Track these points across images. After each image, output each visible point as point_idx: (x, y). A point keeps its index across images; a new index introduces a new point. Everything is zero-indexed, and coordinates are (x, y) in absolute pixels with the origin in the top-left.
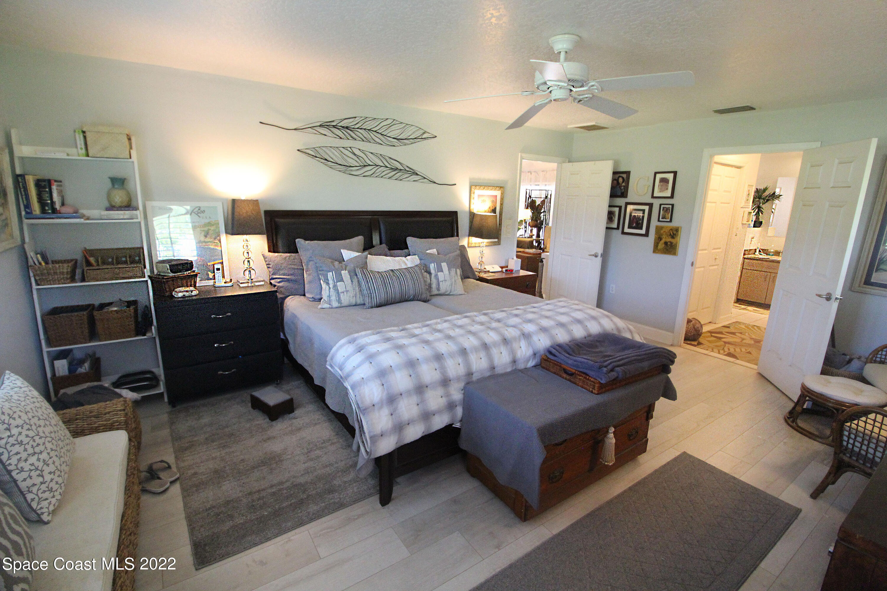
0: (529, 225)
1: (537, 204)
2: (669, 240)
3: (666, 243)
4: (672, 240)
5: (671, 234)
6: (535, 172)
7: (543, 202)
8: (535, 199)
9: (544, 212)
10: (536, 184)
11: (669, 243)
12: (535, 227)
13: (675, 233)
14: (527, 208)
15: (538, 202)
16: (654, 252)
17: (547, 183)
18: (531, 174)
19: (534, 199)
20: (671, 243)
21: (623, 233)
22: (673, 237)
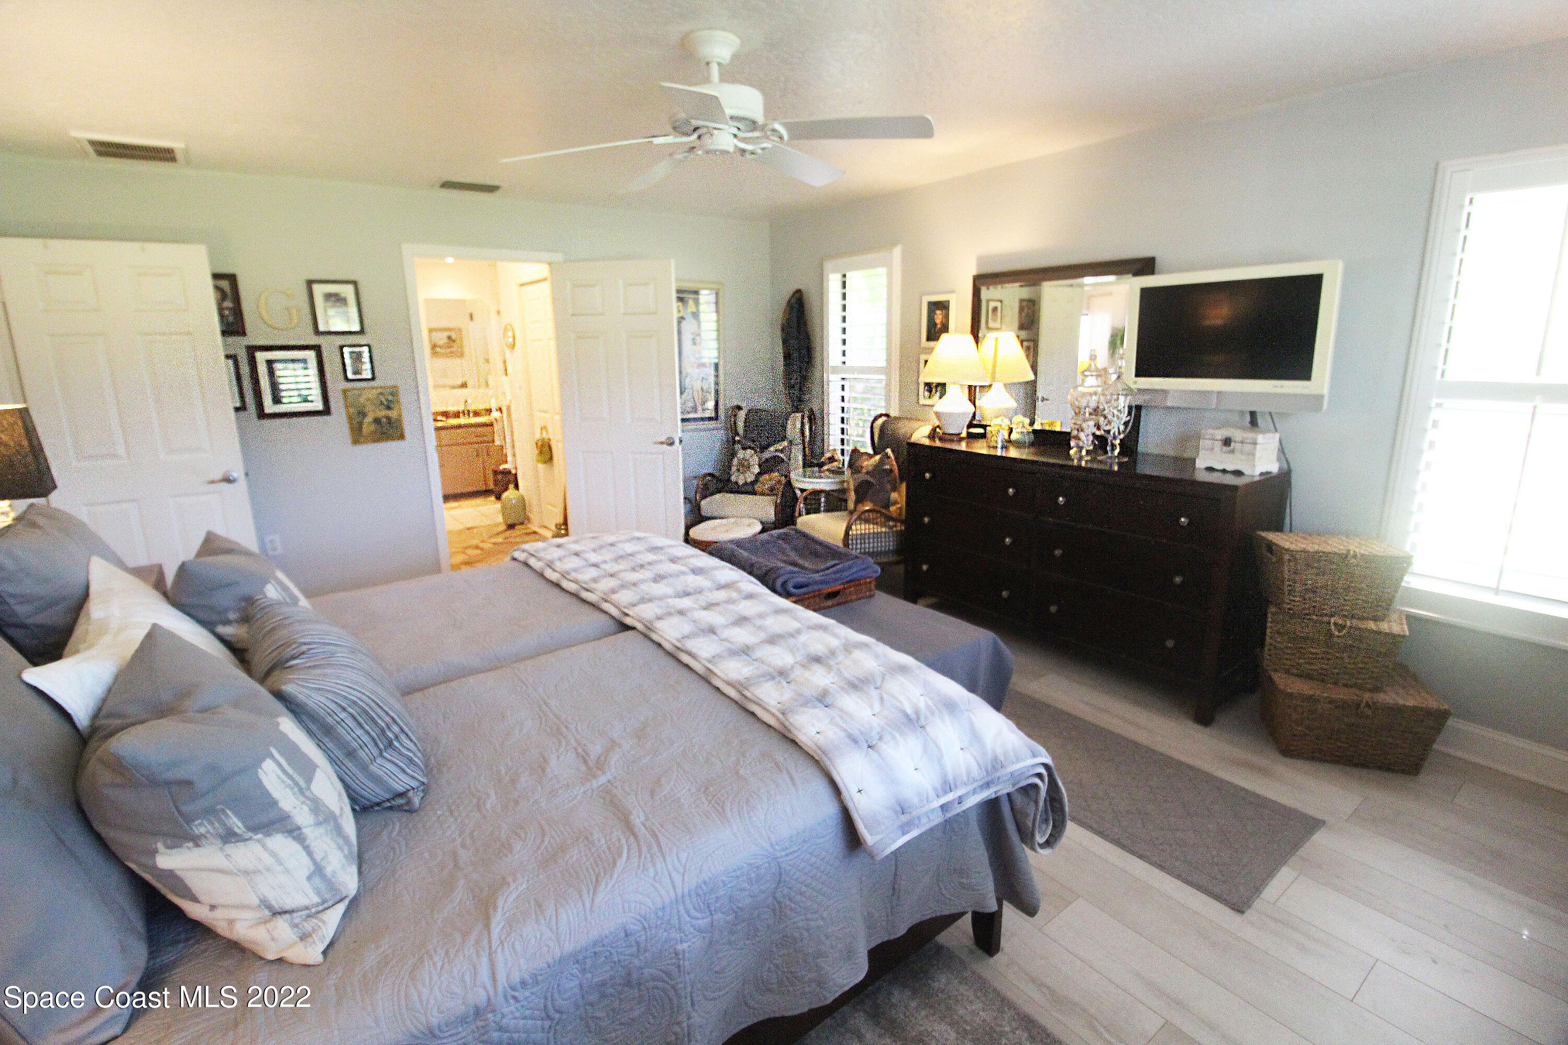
2: (382, 413)
3: (377, 421)
4: (389, 413)
5: (382, 403)
11: (384, 420)
13: (390, 398)
16: (356, 441)
20: (389, 419)
21: (262, 414)
22: (389, 408)
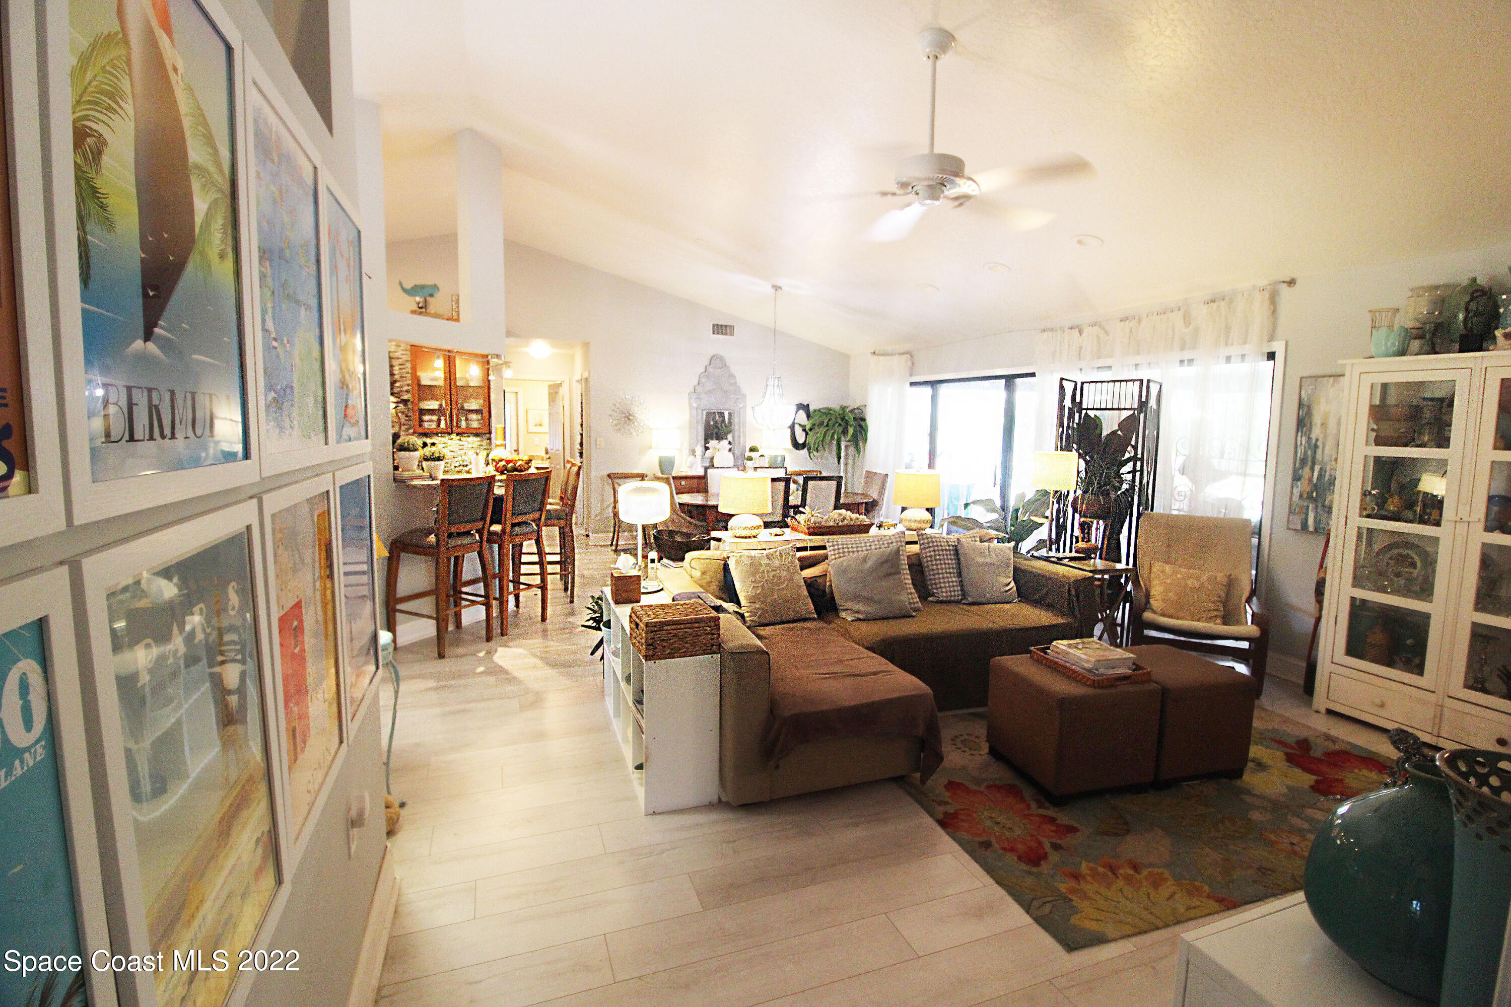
0: (1075, 511)
1: (1104, 433)
6: (1093, 325)
7: (1130, 425)
8: (1098, 413)
9: (1134, 459)
10: (1101, 363)
12: (1098, 517)
14: (1069, 449)
15: (1110, 424)
17: (1139, 359)
18: (1081, 332)
19: (1092, 413)
